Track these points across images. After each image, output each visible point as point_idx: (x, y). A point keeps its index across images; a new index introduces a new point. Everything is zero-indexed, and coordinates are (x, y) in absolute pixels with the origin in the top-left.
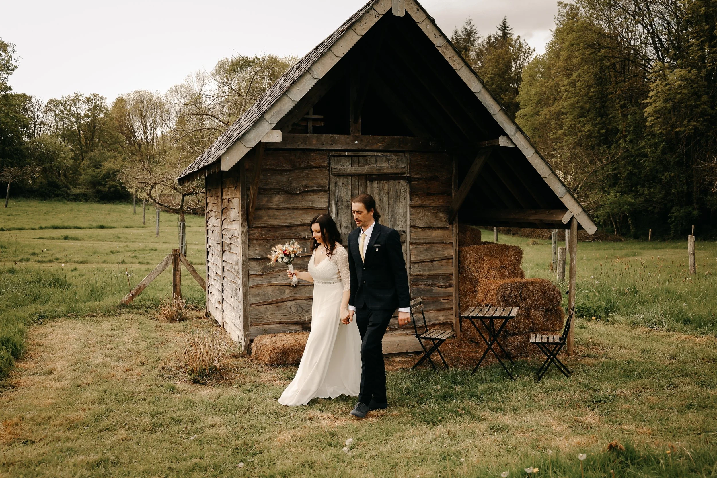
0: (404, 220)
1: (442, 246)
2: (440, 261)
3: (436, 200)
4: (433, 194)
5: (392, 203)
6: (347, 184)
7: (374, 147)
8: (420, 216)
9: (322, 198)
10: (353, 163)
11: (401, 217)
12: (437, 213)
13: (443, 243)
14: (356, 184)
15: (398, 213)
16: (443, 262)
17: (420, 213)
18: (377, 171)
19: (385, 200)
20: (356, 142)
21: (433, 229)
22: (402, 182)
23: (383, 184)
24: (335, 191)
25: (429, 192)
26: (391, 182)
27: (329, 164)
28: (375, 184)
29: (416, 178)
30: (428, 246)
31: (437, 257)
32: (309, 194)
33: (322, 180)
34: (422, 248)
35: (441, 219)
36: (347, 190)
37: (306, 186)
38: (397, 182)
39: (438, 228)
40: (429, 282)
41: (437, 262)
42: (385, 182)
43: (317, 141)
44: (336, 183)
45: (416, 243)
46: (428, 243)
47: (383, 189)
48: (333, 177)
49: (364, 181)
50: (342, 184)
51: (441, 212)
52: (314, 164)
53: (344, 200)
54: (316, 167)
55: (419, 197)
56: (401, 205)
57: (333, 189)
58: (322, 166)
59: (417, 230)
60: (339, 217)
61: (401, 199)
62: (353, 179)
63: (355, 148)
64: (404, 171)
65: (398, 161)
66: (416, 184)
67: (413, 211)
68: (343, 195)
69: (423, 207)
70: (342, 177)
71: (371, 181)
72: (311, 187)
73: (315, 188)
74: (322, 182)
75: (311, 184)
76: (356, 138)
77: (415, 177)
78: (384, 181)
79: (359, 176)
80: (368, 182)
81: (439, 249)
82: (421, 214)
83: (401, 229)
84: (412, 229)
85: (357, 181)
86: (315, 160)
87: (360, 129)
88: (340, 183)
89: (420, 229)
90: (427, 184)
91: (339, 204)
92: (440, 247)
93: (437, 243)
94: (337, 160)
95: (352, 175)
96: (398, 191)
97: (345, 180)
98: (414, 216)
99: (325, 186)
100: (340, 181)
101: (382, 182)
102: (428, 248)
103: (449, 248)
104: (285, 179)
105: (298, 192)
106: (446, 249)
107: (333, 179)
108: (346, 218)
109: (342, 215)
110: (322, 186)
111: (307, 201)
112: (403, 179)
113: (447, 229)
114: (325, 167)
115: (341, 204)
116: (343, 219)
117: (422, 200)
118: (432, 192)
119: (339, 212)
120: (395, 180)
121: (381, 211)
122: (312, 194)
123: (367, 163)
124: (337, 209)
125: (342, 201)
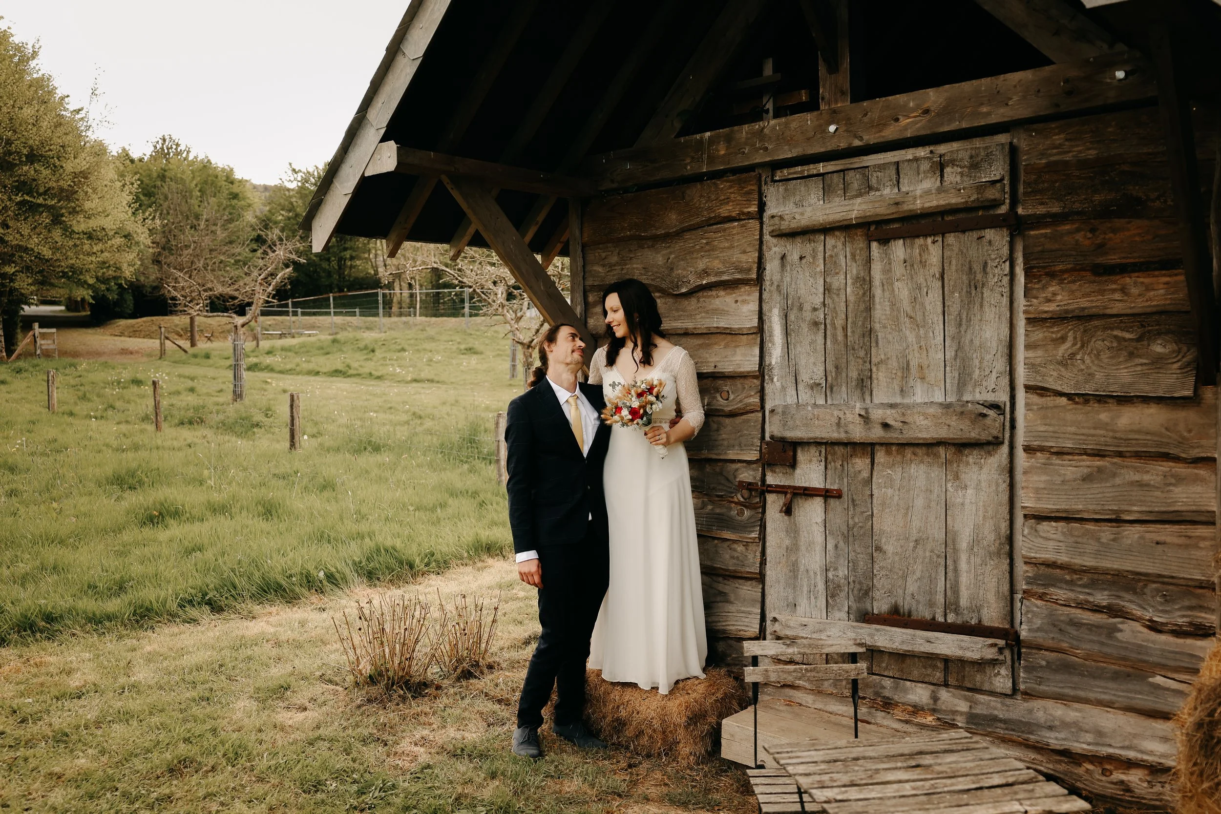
0: (1001, 365)
1: (1164, 467)
2: (1152, 527)
3: (1134, 291)
4: (1123, 269)
5: (954, 308)
6: (814, 257)
7: (891, 133)
8: (1063, 350)
9: (744, 301)
10: (827, 191)
11: (989, 357)
12: (1139, 339)
13: (1166, 457)
14: (837, 255)
15: (977, 342)
16: (1168, 533)
17: (1063, 339)
18: (893, 209)
19: (933, 300)
20: (832, 128)
21: (1124, 400)
22: (989, 234)
23: (924, 249)
24: (782, 280)
25: (1100, 260)
26: (951, 238)
27: (762, 206)
28: (898, 249)
29: (1044, 216)
30: (1098, 463)
31: (1135, 510)
32: (714, 293)
33: (744, 252)
34: (1071, 469)
35: (1158, 362)
36: (813, 276)
37: (706, 272)
38: (975, 235)
39: (1146, 400)
40: (1101, 598)
41: (1138, 528)
42: (929, 240)
43: (727, 148)
44: (783, 257)
45: (1041, 449)
46: (1099, 454)
47: (923, 264)
48: (774, 241)
49: (861, 243)
50: (801, 258)
51: (1159, 334)
52: (725, 211)
53: (807, 307)
54: (730, 219)
55: (1061, 282)
56: (990, 313)
57: (777, 277)
58: (743, 213)
59: (1050, 401)
60: (792, 356)
61: (987, 293)
62: (831, 241)
63: (830, 146)
64: (992, 194)
65: (975, 166)
66: (1045, 236)
67: (1039, 335)
68: (802, 292)
69: (1079, 318)
70: (799, 240)
71: (884, 241)
72: (718, 273)
73: (725, 277)
74: (744, 258)
75: (716, 264)
76: (834, 116)
77: (1041, 210)
78: (926, 236)
79: (844, 228)
80: (874, 245)
81: (1146, 478)
82: (1068, 344)
83: (990, 398)
84: (1035, 399)
85: (840, 245)
86: (727, 201)
87: (847, 86)
88: (796, 257)
89: (1064, 400)
90: (1093, 231)
91: (792, 317)
92: (1156, 472)
93: (1138, 455)
94: (786, 190)
95: (826, 230)
96: (977, 267)
97: (808, 248)
98: (1040, 353)
99: (749, 270)
100: (794, 250)
101: (920, 241)
102: (1100, 470)
103: (1197, 479)
104: (660, 259)
105: (684, 290)
106: (1180, 480)
107: (774, 249)
108: (812, 360)
109: (799, 349)
110: (741, 270)
111: (707, 312)
112: (996, 223)
113: (1193, 401)
114: (749, 216)
115: (797, 318)
116: (802, 362)
117: (1072, 292)
118: (1114, 259)
119: (792, 339)
120: (964, 232)
121: (918, 337)
122: (722, 293)
123: (870, 188)
124: (787, 333)
125: (801, 308)
